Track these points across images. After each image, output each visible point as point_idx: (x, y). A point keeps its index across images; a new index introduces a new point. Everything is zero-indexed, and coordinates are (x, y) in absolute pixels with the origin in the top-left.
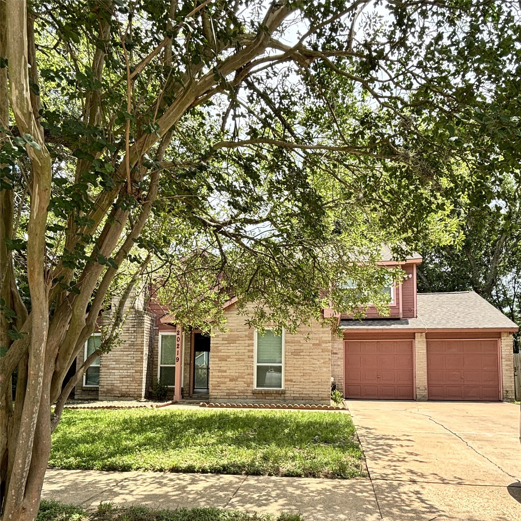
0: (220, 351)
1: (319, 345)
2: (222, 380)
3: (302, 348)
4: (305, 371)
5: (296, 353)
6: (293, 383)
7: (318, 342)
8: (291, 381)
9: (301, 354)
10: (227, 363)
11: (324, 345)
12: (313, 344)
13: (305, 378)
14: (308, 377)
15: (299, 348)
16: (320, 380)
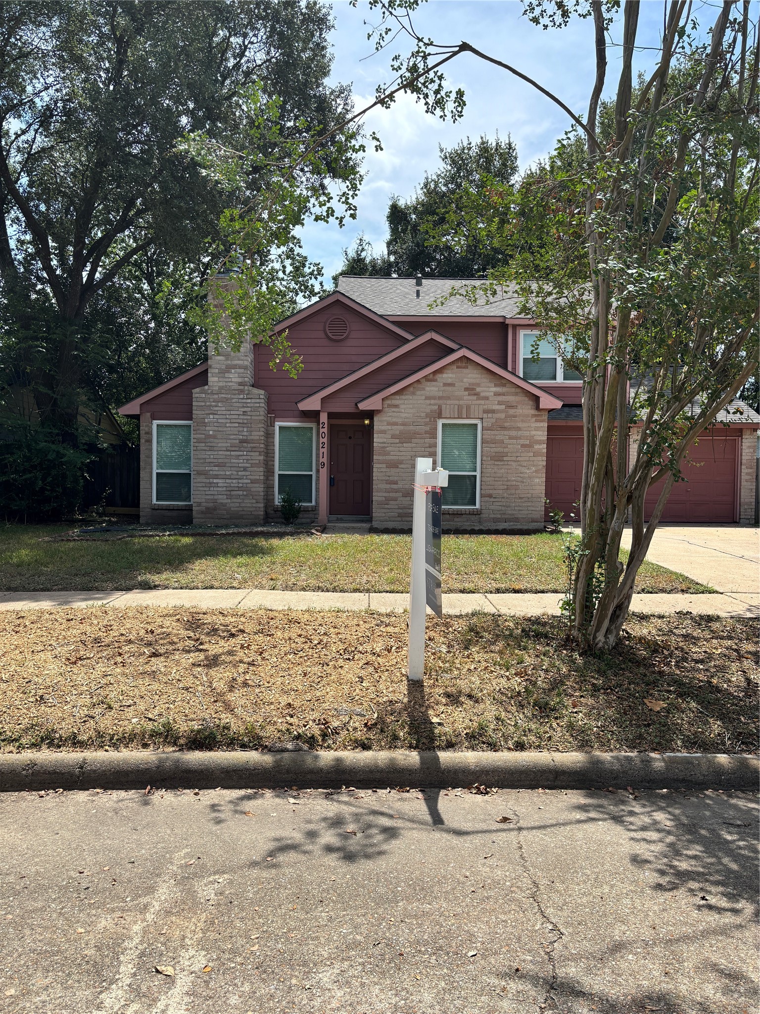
0: (388, 454)
1: (530, 446)
2: (392, 495)
3: (506, 450)
4: (509, 483)
5: (498, 458)
6: (492, 500)
7: (528, 442)
8: (490, 496)
9: (505, 459)
10: (398, 470)
11: (537, 447)
12: (523, 446)
13: (509, 492)
14: (513, 491)
15: (502, 450)
16: (529, 496)
